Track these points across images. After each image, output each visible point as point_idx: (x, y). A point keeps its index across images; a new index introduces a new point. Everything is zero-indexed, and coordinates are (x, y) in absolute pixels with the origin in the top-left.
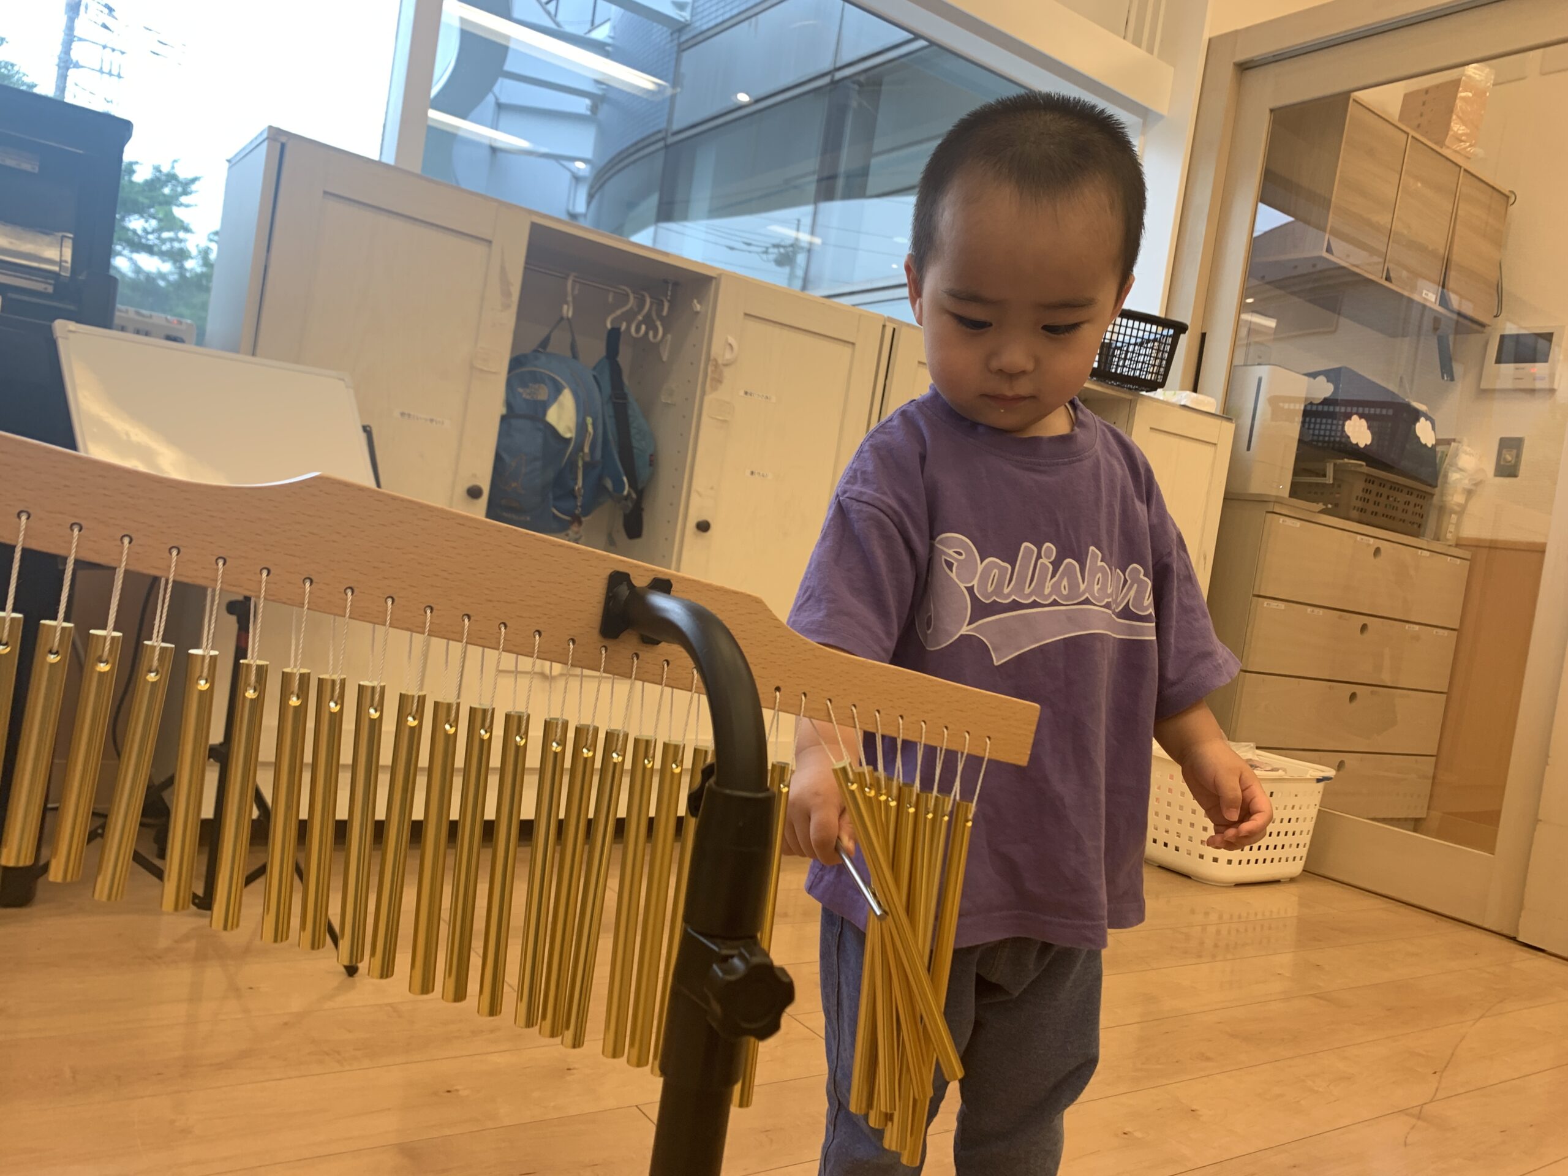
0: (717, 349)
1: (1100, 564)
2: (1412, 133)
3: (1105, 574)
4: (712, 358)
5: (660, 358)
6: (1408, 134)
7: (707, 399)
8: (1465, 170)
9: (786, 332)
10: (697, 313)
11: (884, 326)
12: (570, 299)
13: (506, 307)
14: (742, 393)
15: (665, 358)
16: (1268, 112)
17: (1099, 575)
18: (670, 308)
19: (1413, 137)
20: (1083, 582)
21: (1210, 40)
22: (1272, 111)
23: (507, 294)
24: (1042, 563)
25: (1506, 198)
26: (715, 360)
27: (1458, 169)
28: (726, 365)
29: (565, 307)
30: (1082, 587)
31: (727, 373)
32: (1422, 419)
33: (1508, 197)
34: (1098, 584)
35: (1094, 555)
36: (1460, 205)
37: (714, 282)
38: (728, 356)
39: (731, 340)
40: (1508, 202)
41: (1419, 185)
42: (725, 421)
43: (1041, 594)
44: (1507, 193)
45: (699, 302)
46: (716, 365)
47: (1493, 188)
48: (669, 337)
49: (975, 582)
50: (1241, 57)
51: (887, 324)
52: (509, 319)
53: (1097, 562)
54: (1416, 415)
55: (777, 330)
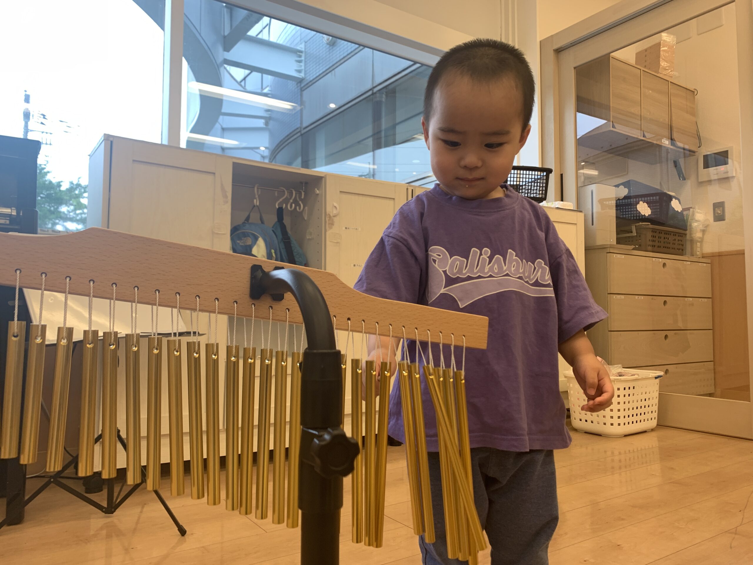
0: (329, 209)
1: (514, 258)
2: (642, 69)
3: (518, 263)
4: (327, 214)
5: (304, 219)
6: (640, 69)
7: (328, 233)
8: (671, 82)
9: (361, 198)
10: (318, 194)
11: (407, 189)
12: (257, 196)
14: (344, 228)
15: (306, 219)
16: (573, 69)
17: (515, 263)
18: (305, 195)
19: (643, 70)
20: (505, 265)
21: (540, 42)
22: (575, 68)
23: (226, 197)
24: (483, 258)
25: (693, 92)
26: (330, 215)
27: (667, 82)
28: (334, 216)
29: (255, 201)
30: (505, 268)
31: (335, 219)
32: (674, 199)
33: (694, 92)
34: (514, 267)
35: (511, 254)
36: (671, 98)
37: (323, 179)
38: (335, 212)
39: (335, 204)
40: (694, 94)
41: (650, 92)
42: (337, 243)
43: (483, 272)
44: (693, 90)
45: (318, 189)
46: (330, 217)
47: (686, 89)
48: (306, 208)
49: (447, 268)
50: (556, 47)
51: (409, 188)
52: (228, 208)
53: (513, 257)
54: (670, 198)
55: (357, 197)
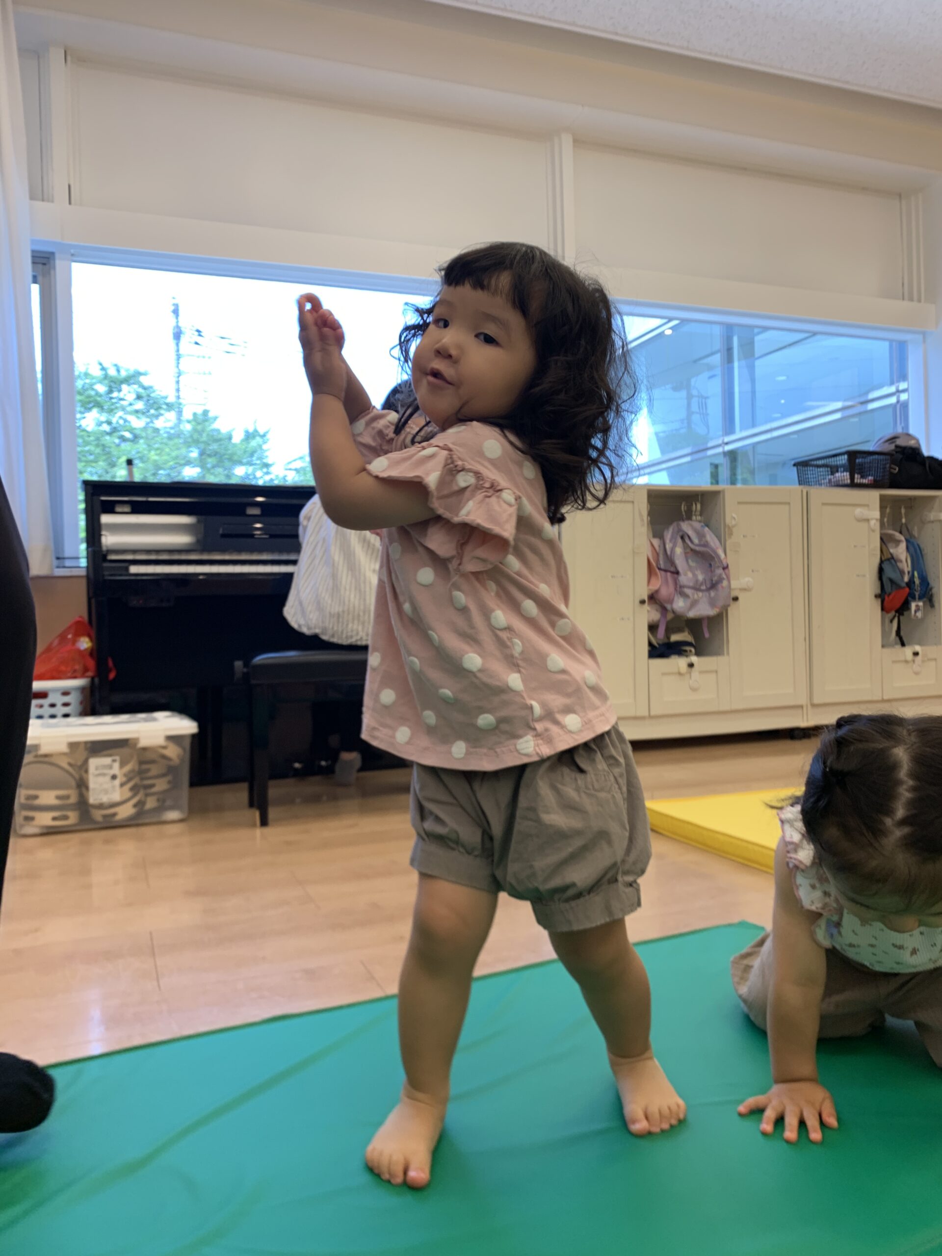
0: (728, 520)
4: (727, 525)
7: (728, 543)
11: (802, 491)
13: (643, 525)
14: (742, 536)
23: (642, 520)
26: (729, 525)
28: (733, 526)
31: (734, 530)
37: (722, 492)
38: (734, 522)
39: (734, 515)
42: (737, 551)
45: (716, 503)
46: (729, 527)
51: (803, 490)
52: (644, 530)
55: (753, 506)
